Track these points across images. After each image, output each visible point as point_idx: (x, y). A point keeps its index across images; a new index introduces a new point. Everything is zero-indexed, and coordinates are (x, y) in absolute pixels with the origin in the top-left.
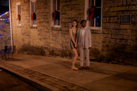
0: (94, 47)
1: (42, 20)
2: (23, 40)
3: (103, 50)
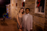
0: (39, 26)
1: (19, 6)
2: (14, 15)
3: (45, 29)
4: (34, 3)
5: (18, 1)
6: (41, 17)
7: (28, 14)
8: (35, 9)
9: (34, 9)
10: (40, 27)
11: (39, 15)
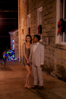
4: (55, 28)
5: (31, 24)
6: (63, 49)
7: (38, 43)
8: (56, 36)
9: (54, 37)
10: (62, 66)
11: (60, 46)
